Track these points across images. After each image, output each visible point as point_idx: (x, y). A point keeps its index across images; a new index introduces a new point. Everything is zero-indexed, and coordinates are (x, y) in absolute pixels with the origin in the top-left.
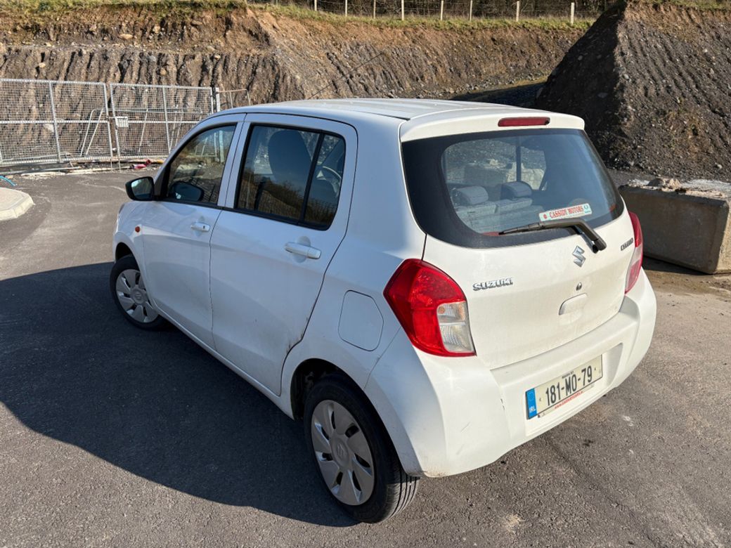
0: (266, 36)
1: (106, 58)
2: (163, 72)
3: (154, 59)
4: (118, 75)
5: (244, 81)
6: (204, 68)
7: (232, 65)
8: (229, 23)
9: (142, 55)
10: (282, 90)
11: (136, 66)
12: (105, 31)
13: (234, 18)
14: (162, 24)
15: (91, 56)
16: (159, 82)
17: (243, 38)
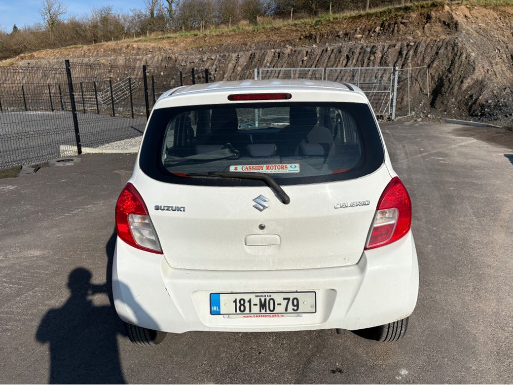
0: (456, 24)
1: (340, 52)
2: (372, 58)
3: (369, 50)
4: (345, 62)
5: (427, 61)
6: (400, 53)
7: (421, 49)
8: (429, 18)
9: (362, 48)
10: (457, 65)
11: (356, 56)
12: (346, 34)
13: (433, 14)
14: (382, 25)
15: (333, 51)
16: (368, 65)
17: (438, 27)
